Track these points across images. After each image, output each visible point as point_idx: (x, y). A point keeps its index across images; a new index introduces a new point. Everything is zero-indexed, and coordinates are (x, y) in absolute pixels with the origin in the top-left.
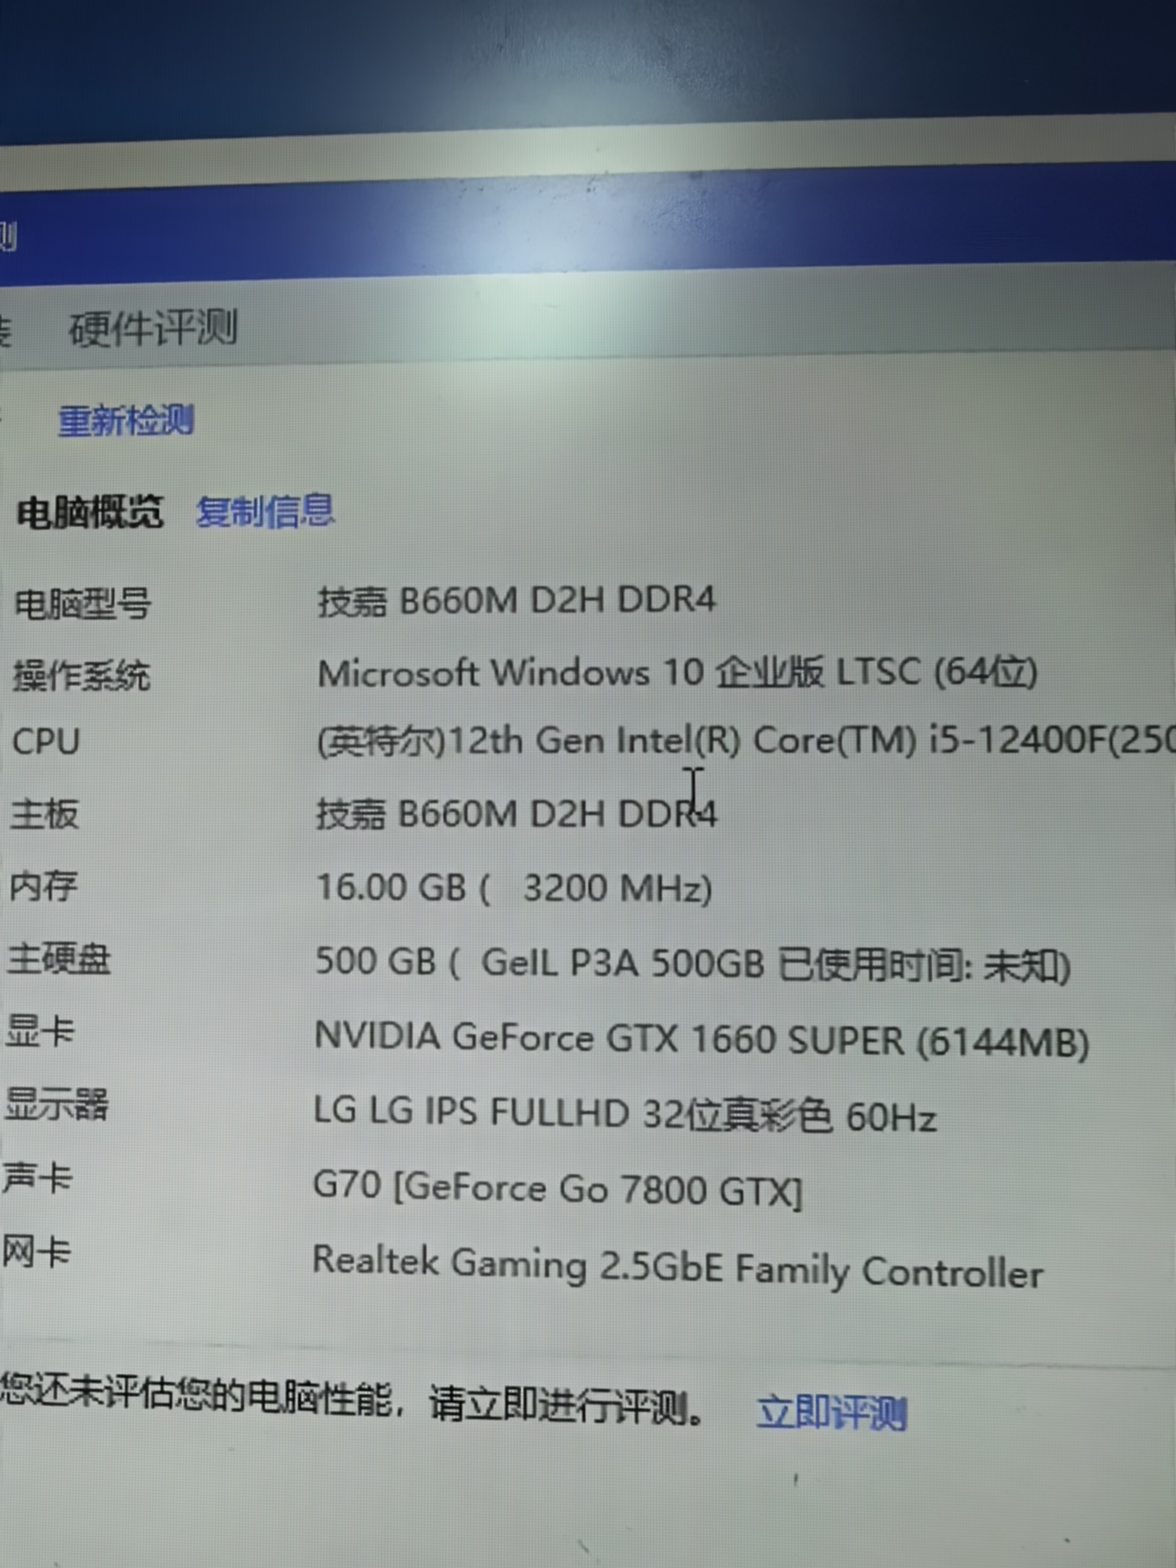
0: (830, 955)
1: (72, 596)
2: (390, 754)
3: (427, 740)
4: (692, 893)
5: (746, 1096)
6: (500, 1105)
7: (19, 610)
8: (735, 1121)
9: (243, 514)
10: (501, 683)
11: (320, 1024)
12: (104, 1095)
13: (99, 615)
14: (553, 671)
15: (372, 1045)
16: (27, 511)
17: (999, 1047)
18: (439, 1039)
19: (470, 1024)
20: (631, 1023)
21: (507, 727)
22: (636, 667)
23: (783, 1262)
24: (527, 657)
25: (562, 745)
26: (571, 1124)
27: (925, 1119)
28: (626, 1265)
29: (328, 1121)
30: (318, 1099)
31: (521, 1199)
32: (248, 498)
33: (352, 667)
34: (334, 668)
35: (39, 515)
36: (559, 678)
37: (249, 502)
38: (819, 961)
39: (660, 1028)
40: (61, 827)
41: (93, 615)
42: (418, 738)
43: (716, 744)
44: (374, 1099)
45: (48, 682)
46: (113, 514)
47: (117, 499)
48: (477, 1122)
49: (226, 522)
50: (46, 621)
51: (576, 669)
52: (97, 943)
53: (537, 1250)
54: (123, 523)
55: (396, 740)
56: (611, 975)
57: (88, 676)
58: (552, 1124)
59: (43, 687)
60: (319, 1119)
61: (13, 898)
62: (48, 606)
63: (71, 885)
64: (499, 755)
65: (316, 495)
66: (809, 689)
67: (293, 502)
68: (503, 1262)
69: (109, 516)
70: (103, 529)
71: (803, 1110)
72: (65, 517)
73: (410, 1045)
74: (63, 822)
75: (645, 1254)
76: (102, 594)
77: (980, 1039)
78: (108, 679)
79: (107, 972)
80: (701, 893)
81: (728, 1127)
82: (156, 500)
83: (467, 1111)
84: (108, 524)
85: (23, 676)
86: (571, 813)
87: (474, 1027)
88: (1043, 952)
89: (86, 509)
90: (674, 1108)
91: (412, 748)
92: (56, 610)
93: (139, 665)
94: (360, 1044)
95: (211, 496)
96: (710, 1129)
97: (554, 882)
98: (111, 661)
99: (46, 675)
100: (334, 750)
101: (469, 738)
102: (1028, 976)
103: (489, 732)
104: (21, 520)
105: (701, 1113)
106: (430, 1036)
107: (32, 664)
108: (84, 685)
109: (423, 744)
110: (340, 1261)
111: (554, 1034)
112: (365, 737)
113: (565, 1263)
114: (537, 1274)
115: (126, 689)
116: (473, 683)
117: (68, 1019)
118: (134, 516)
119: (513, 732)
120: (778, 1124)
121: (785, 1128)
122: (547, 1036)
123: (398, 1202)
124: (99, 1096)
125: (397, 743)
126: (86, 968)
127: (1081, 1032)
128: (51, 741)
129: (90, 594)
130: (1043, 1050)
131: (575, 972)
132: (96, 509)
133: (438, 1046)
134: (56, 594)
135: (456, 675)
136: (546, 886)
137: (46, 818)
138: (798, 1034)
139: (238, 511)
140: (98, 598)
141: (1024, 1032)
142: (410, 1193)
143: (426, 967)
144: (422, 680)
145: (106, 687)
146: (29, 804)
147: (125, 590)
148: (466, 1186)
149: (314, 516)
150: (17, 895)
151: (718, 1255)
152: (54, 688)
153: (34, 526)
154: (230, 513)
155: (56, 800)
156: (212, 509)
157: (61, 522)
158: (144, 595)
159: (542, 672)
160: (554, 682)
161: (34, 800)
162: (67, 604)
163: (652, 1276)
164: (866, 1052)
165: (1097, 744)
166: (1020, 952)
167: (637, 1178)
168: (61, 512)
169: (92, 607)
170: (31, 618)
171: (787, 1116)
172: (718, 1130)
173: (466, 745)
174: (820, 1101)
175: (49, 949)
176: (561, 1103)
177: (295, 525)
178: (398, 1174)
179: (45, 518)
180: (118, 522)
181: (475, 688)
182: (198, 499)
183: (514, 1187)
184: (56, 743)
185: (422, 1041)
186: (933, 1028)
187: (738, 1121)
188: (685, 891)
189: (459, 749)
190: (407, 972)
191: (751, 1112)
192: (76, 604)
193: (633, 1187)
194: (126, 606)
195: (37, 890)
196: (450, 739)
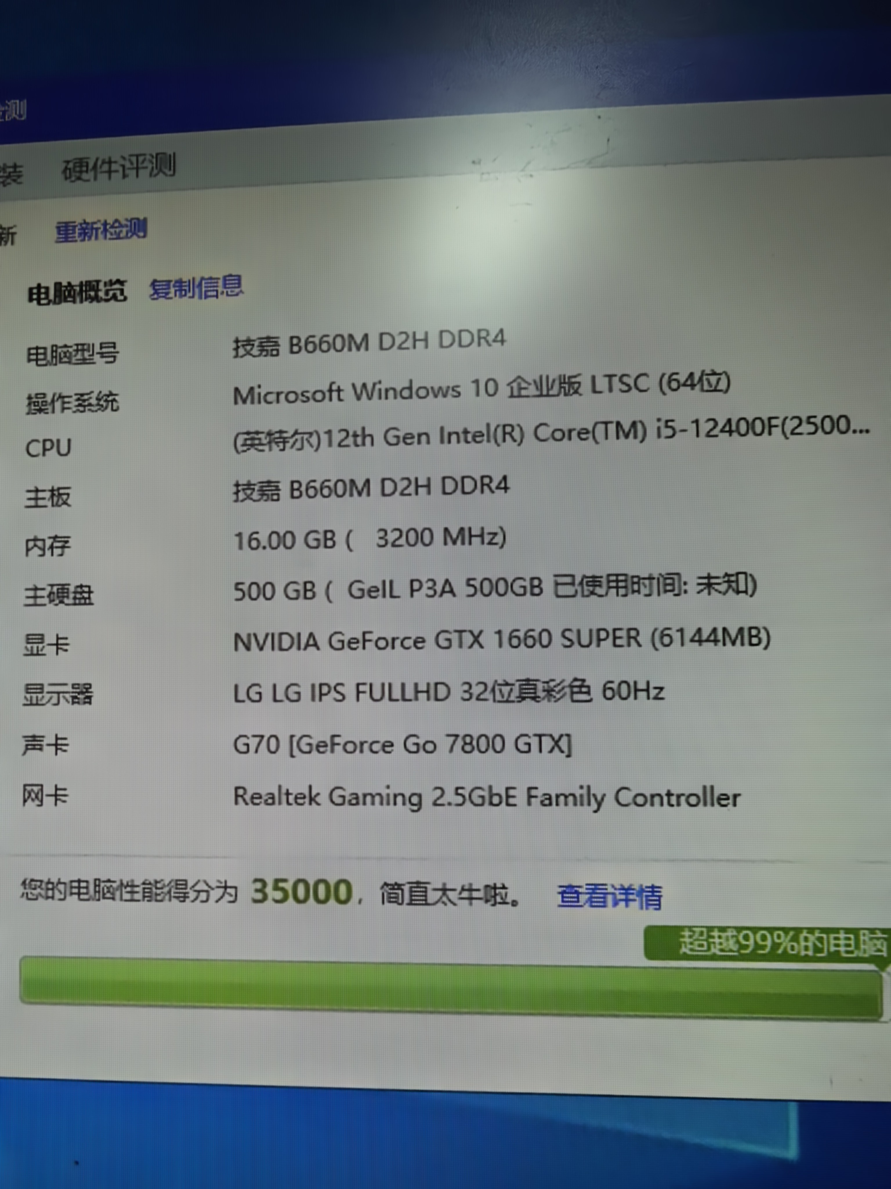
0: (589, 579)
1: (65, 350)
2: (283, 450)
3: (309, 439)
4: (492, 539)
5: (532, 677)
6: (361, 688)
7: (29, 360)
8: (524, 695)
9: (181, 290)
10: (359, 398)
11: (237, 636)
12: (90, 688)
13: (84, 361)
14: (394, 390)
15: (273, 649)
16: (35, 294)
17: (707, 640)
18: (319, 644)
19: (340, 633)
20: (451, 629)
21: (363, 429)
22: (451, 385)
23: (559, 792)
24: (376, 380)
25: (401, 439)
26: (410, 700)
27: (657, 691)
28: (450, 796)
29: (243, 701)
30: (236, 687)
31: (376, 752)
32: (184, 280)
33: (257, 391)
34: (244, 393)
35: (43, 296)
36: (398, 394)
37: (185, 282)
38: (581, 583)
39: (471, 632)
40: (60, 506)
41: (79, 362)
42: (302, 438)
43: (508, 437)
44: (275, 686)
45: (50, 408)
46: (92, 294)
47: (95, 283)
48: (345, 701)
49: (171, 295)
50: (48, 367)
51: (410, 388)
52: (84, 584)
53: (388, 787)
54: (99, 298)
55: (286, 440)
56: (437, 597)
57: (77, 403)
58: (397, 700)
59: (46, 411)
60: (237, 700)
61: (27, 555)
62: (49, 357)
63: (67, 545)
64: (358, 448)
65: (231, 275)
66: (571, 397)
67: (215, 281)
68: (365, 796)
69: (90, 295)
70: (86, 304)
71: (571, 687)
72: (60, 297)
73: (299, 648)
74: (60, 502)
75: (462, 788)
76: (86, 347)
77: (695, 635)
78: (90, 405)
79: (91, 604)
80: (499, 539)
81: (520, 699)
82: (121, 282)
83: (338, 692)
84: (90, 300)
85: (32, 405)
86: (408, 486)
87: (343, 635)
88: (738, 574)
89: (75, 291)
90: (481, 688)
91: (298, 445)
92: (54, 360)
93: (111, 394)
94: (265, 648)
95: (158, 279)
96: (507, 701)
97: (397, 534)
98: (92, 392)
99: (48, 403)
100: (245, 448)
101: (337, 437)
102: (727, 591)
103: (351, 433)
104: (31, 300)
105: (501, 691)
106: (312, 642)
107: (39, 396)
108: (74, 409)
109: (305, 442)
110: (252, 798)
111: (398, 638)
112: (266, 438)
113: (407, 796)
114: (388, 804)
115: (103, 411)
116: (340, 399)
117: (65, 636)
118: (107, 293)
119: (367, 432)
120: (555, 697)
121: (559, 699)
122: (394, 639)
123: (292, 756)
124: (87, 689)
125: (288, 442)
126: (77, 601)
127: (765, 629)
128: (52, 448)
129: (78, 348)
130: (738, 642)
131: (412, 595)
132: (81, 290)
133: (318, 649)
134: (54, 348)
135: (327, 394)
136: (392, 536)
137: (49, 500)
138: (567, 634)
139: (177, 288)
140: (83, 350)
141: (725, 630)
142: (301, 750)
143: (309, 594)
144: (304, 399)
145: (89, 410)
146: (37, 491)
147: (101, 344)
148: (338, 744)
149: (229, 290)
150: (30, 553)
151: (514, 788)
152: (53, 412)
153: (39, 303)
154: (172, 290)
155: (55, 488)
156: (160, 287)
157: (57, 300)
158: (114, 347)
159: (387, 391)
160: (395, 397)
161: (40, 488)
162: (62, 355)
163: (468, 803)
164: (615, 645)
165: (773, 429)
166: (721, 574)
167: (457, 736)
168: (58, 294)
169: (79, 356)
170: (37, 365)
171: (560, 691)
172: (513, 702)
173: (336, 442)
174: (583, 681)
175: (52, 589)
176: (403, 685)
177: (217, 296)
178: (292, 737)
179: (47, 297)
180: (96, 299)
181: (341, 403)
182: (150, 281)
183: (371, 744)
184: (55, 449)
185: (307, 645)
186: (661, 629)
187: (526, 695)
188: (487, 538)
189: (330, 444)
190: (297, 598)
191: (535, 689)
192: (68, 355)
193: (454, 742)
194: (102, 355)
195: (43, 550)
196: (324, 438)
